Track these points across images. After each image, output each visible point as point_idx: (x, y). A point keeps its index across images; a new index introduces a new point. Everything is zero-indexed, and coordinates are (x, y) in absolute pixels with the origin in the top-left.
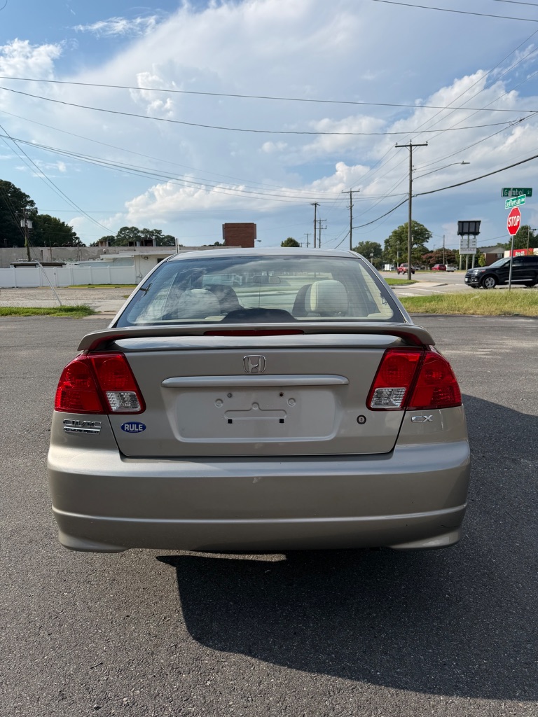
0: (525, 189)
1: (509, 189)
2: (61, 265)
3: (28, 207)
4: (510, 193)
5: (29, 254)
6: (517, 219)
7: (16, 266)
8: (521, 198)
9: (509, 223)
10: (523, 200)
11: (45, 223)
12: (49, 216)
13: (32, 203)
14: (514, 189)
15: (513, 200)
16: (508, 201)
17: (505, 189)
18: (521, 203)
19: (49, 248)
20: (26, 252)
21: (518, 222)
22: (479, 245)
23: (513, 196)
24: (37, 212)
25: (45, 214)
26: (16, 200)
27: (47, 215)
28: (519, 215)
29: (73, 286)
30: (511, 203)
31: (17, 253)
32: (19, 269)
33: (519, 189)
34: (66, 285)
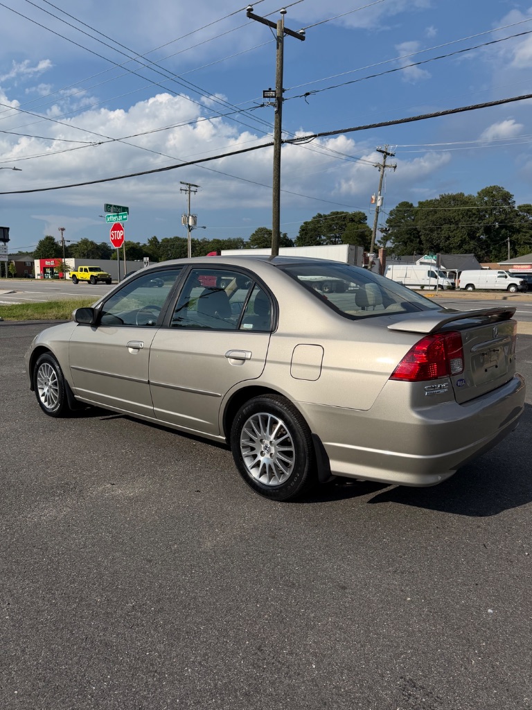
0: (123, 207)
1: (111, 206)
4: (112, 209)
6: (120, 233)
8: (123, 215)
9: (112, 236)
10: (125, 217)
14: (115, 206)
15: (114, 216)
16: (109, 216)
17: (107, 205)
18: (123, 219)
21: (122, 236)
22: (10, 252)
23: (114, 212)
28: (123, 230)
30: (113, 219)
33: (119, 207)
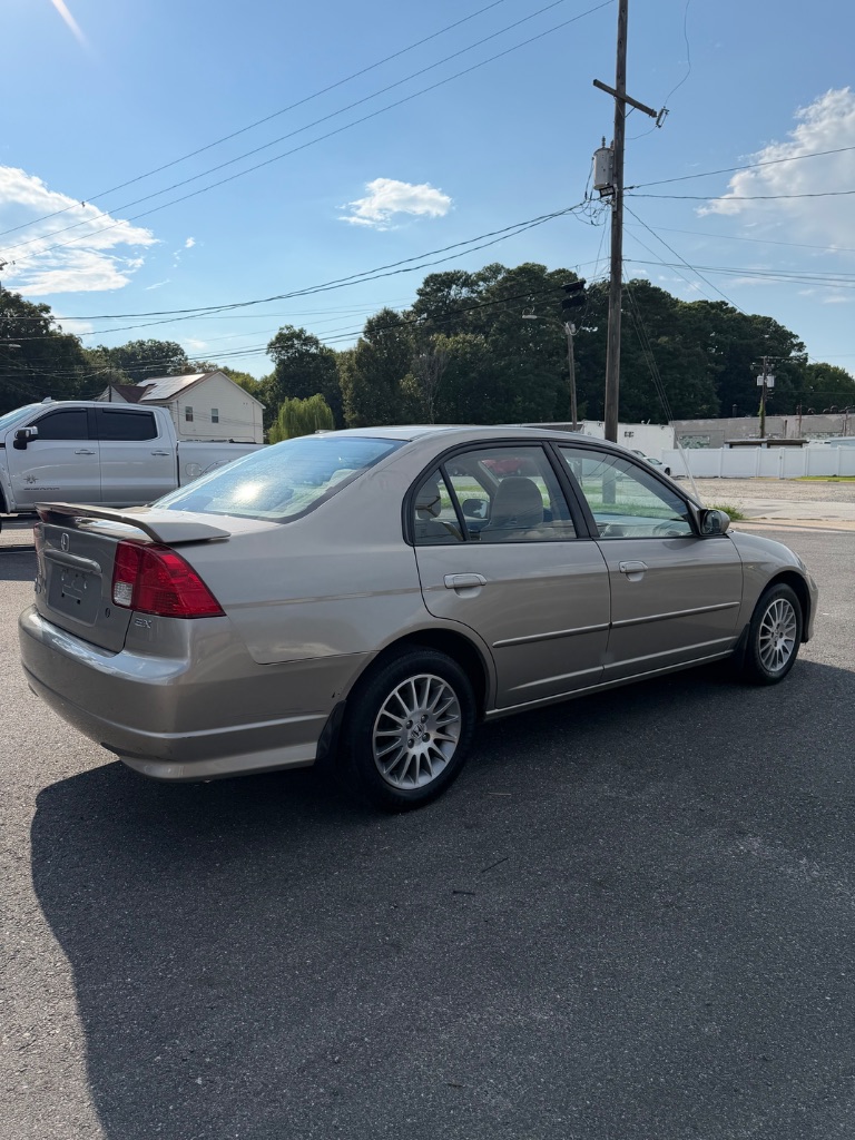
2: (800, 444)
3: (793, 354)
5: (762, 427)
7: (732, 445)
11: (817, 377)
12: (827, 365)
13: (801, 346)
19: (798, 417)
20: (759, 424)
24: (806, 359)
25: (821, 362)
26: (775, 343)
27: (824, 364)
29: (809, 477)
31: (746, 426)
32: (738, 450)
34: (793, 476)
